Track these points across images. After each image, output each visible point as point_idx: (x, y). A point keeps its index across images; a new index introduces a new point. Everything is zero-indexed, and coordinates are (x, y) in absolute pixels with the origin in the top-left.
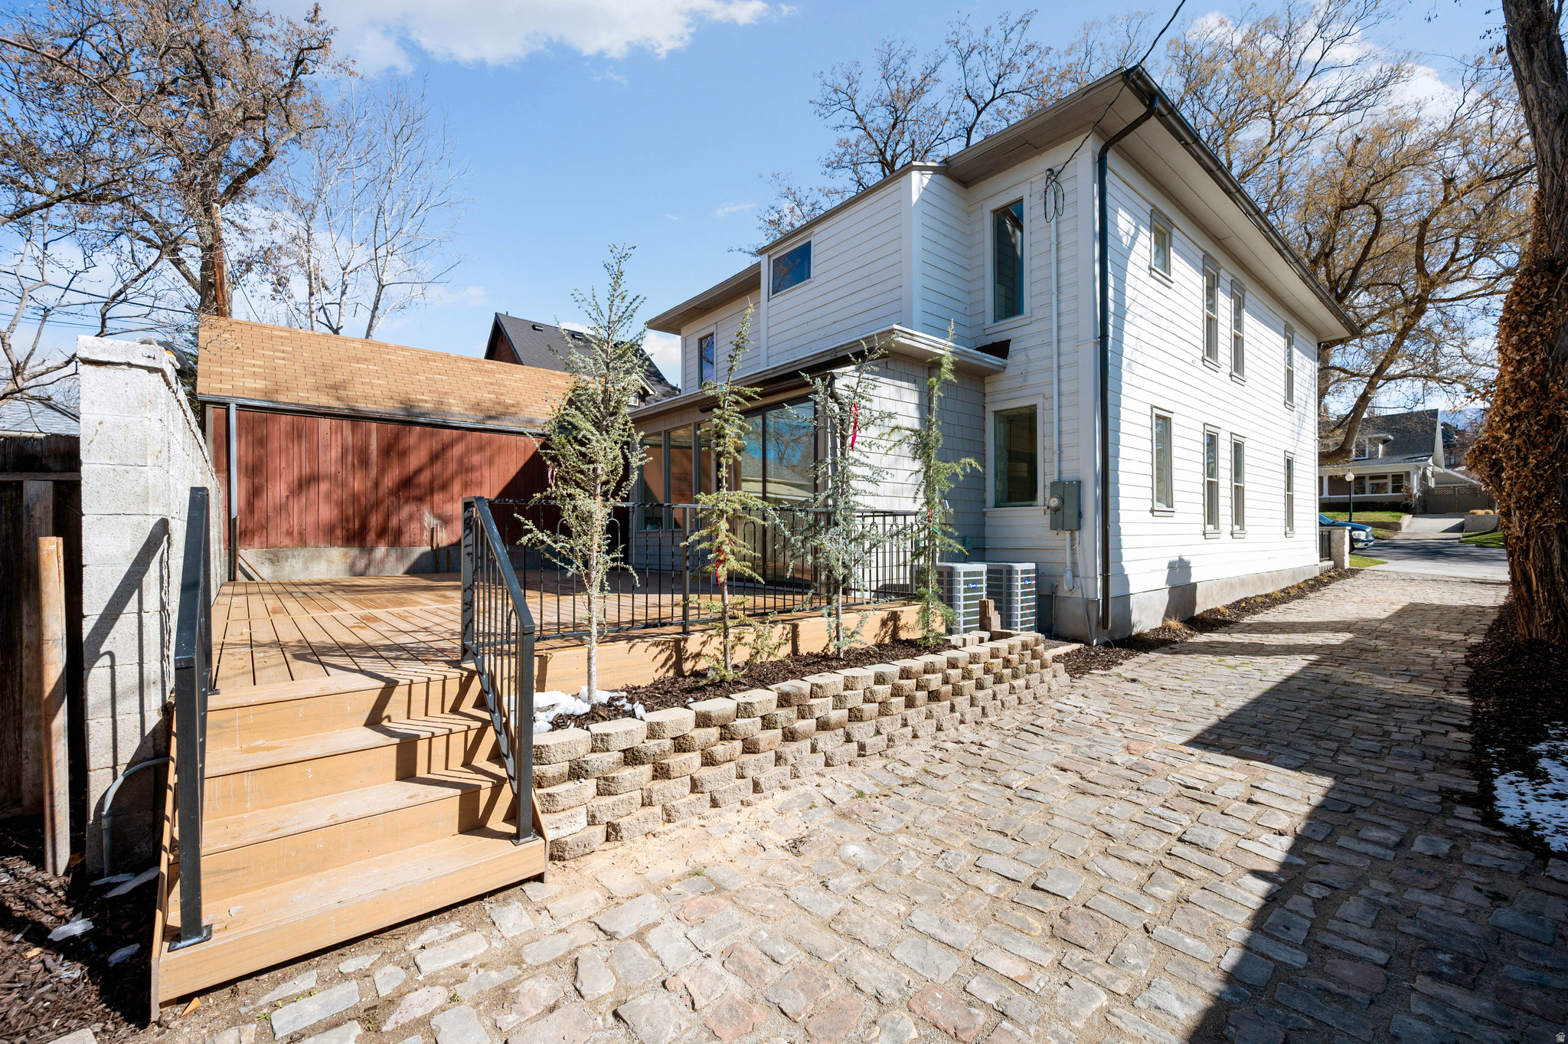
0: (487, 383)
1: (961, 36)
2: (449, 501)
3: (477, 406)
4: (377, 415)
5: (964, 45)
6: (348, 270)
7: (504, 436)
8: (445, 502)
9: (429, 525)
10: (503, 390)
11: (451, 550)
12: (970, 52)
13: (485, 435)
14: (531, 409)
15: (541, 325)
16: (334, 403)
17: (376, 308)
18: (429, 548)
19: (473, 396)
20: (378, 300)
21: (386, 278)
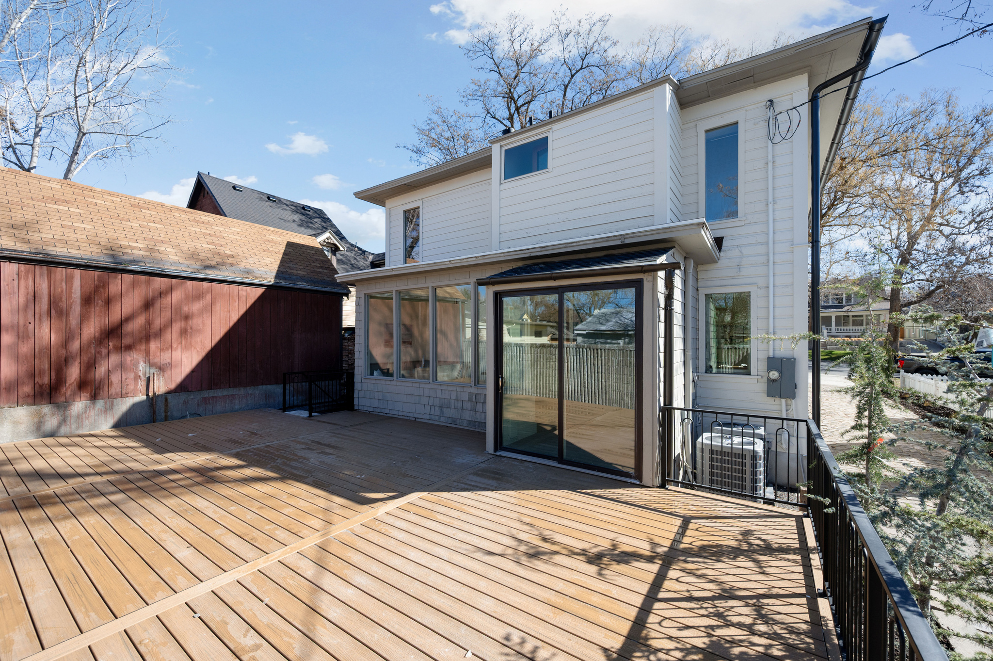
0: (204, 234)
1: (561, 22)
2: (167, 349)
3: (193, 256)
4: (81, 262)
5: (563, 28)
6: (43, 113)
7: (226, 286)
8: (162, 350)
9: (145, 374)
10: (222, 242)
11: (169, 397)
12: (567, 35)
13: (206, 284)
14: (251, 260)
15: (240, 187)
16: (21, 247)
17: (75, 153)
18: (145, 397)
19: (189, 245)
20: (78, 146)
21: (86, 127)
